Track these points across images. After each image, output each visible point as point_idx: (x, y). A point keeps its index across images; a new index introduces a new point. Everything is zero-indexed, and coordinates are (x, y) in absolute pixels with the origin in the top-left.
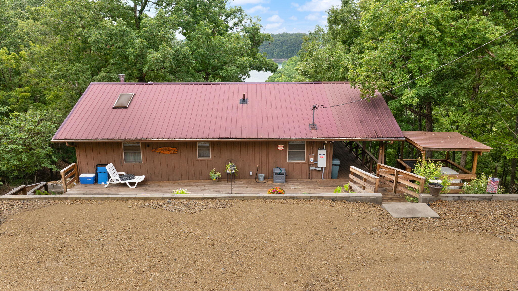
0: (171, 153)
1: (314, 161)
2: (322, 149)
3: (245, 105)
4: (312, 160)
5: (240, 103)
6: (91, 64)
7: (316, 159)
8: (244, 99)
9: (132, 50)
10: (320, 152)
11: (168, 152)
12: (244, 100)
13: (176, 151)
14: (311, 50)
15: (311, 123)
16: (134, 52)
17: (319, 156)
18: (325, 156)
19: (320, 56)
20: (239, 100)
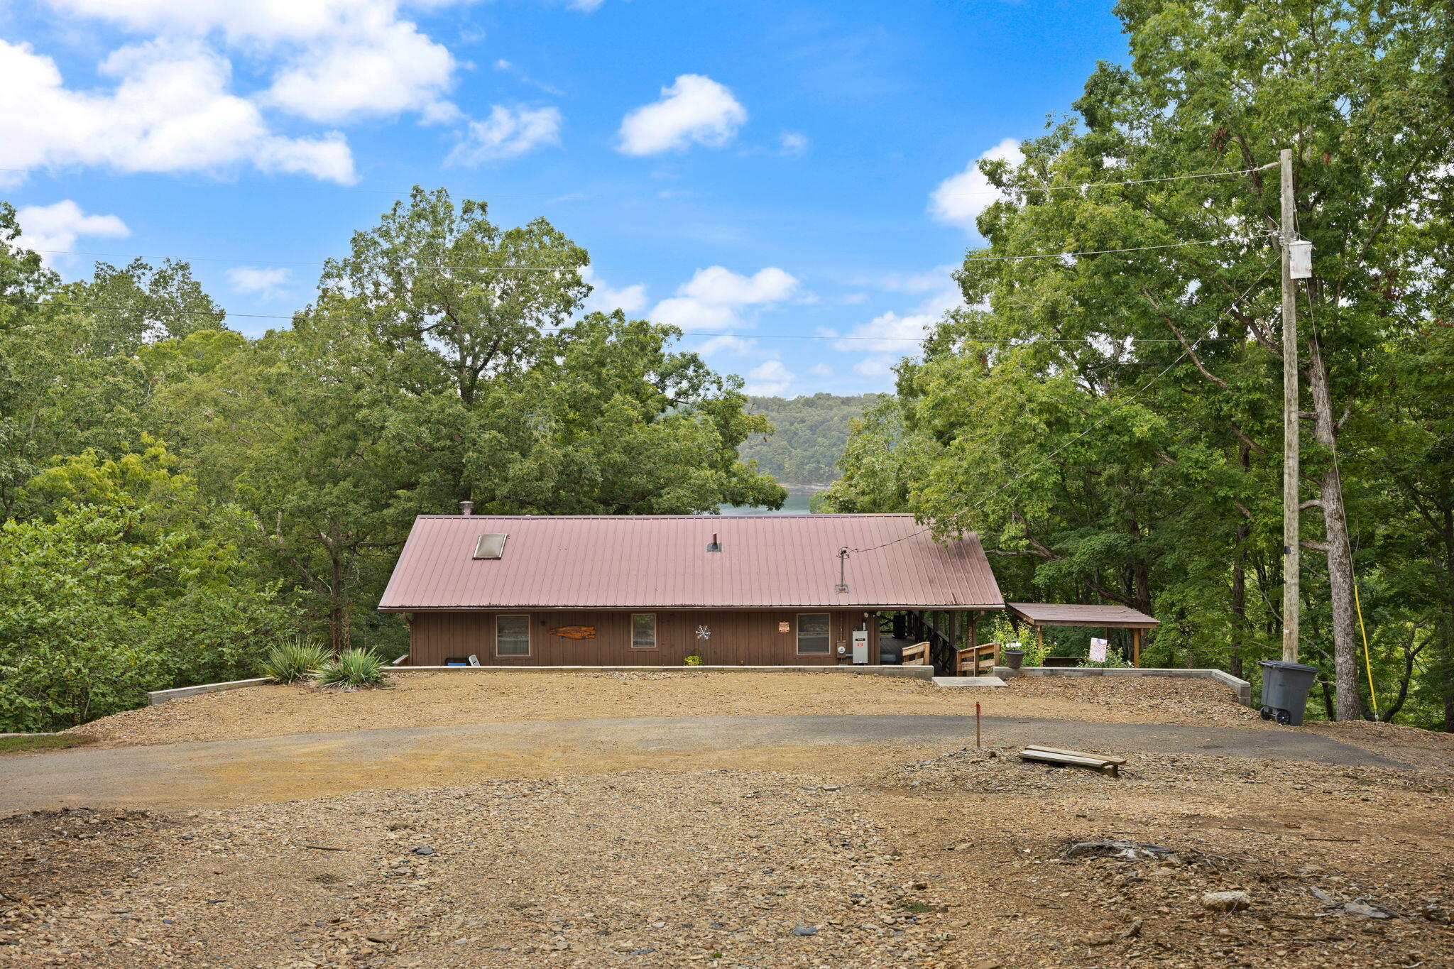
0: (584, 638)
1: (846, 652)
2: (860, 629)
3: (717, 555)
4: (841, 649)
5: (709, 551)
6: (367, 484)
7: (849, 649)
8: (715, 544)
9: (475, 455)
10: (856, 635)
11: (578, 635)
12: (715, 546)
13: (593, 632)
14: (859, 454)
15: (839, 582)
16: (478, 458)
17: (855, 643)
18: (866, 643)
19: (878, 467)
20: (706, 545)
